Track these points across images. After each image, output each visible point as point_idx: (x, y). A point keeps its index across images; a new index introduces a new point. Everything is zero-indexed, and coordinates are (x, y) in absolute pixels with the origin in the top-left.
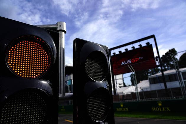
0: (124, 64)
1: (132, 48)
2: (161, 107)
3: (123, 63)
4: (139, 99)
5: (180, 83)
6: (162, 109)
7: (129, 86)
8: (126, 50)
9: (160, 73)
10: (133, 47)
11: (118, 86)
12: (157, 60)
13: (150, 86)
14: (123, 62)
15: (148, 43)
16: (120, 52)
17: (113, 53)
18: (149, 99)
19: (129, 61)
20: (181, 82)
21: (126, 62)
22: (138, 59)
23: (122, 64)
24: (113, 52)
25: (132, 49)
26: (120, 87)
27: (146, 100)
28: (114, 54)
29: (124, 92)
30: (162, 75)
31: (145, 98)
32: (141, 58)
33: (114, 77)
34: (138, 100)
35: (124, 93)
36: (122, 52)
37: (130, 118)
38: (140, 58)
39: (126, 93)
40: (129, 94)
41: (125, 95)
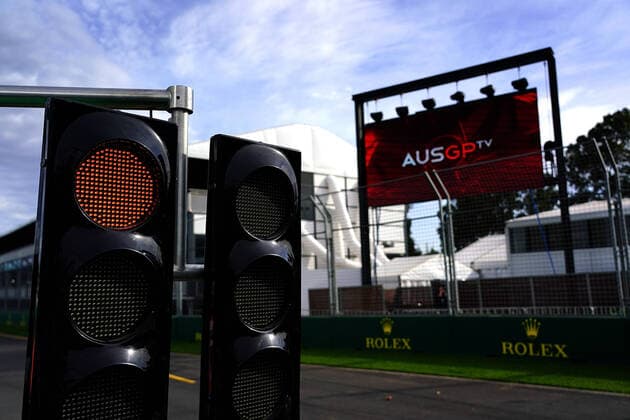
0: (412, 162)
1: (453, 97)
2: (537, 342)
3: (408, 160)
4: (454, 307)
5: (618, 254)
6: (537, 348)
7: (433, 252)
8: (429, 103)
9: (556, 212)
10: (458, 96)
11: (381, 250)
12: (549, 157)
13: (510, 259)
14: (409, 156)
15: (520, 84)
16: (402, 111)
17: (373, 116)
18: (495, 309)
19: (437, 154)
20: (621, 253)
21: (423, 157)
22: (474, 146)
23: (406, 163)
24: (374, 111)
25: (455, 102)
26: (391, 256)
27: (485, 312)
28: (377, 116)
29: (403, 278)
30: (559, 220)
31: (484, 306)
32: (483, 144)
33: (371, 213)
34: (451, 311)
35: (405, 281)
36: (412, 111)
37: (411, 375)
38: (480, 143)
39: (412, 281)
40: (424, 284)
41: (406, 288)
